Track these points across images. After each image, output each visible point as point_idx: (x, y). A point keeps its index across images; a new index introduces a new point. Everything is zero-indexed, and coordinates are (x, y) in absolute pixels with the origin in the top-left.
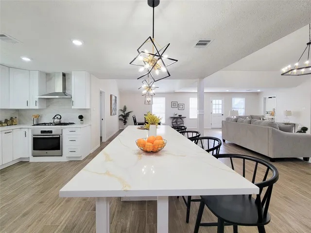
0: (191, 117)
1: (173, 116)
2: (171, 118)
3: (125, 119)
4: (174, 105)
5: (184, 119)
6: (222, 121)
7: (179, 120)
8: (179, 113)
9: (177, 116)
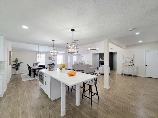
0: (58, 64)
1: (49, 64)
2: (49, 65)
3: (17, 67)
4: (50, 58)
5: (55, 65)
6: (73, 65)
7: (53, 66)
8: (53, 62)
9: (52, 64)
